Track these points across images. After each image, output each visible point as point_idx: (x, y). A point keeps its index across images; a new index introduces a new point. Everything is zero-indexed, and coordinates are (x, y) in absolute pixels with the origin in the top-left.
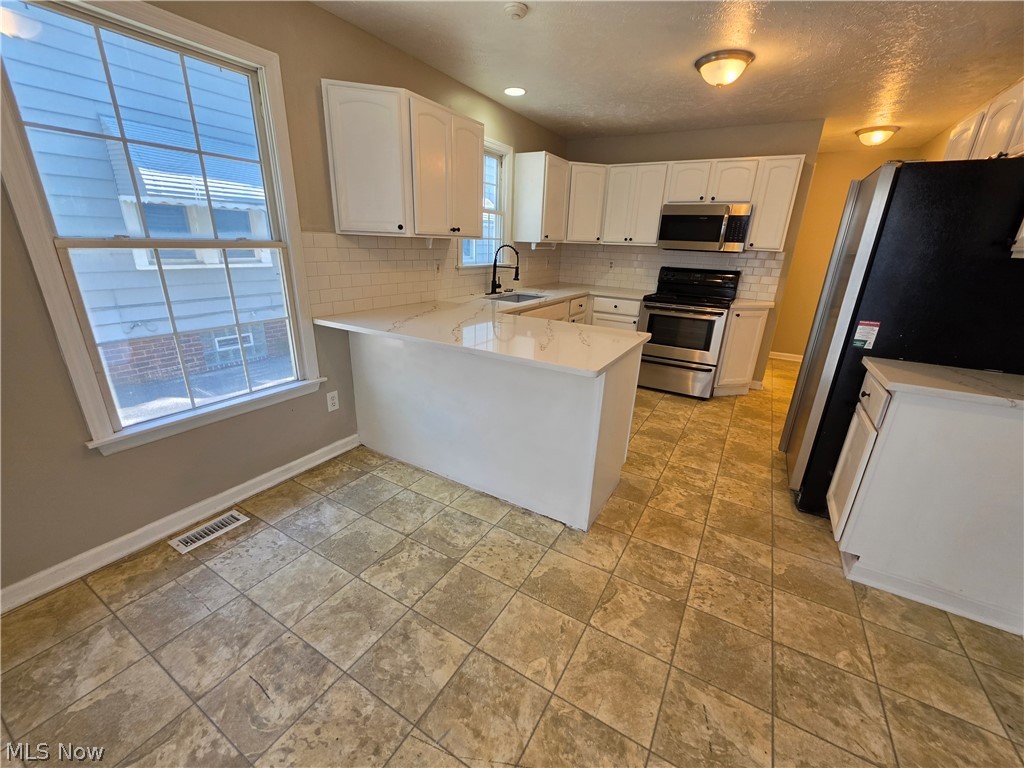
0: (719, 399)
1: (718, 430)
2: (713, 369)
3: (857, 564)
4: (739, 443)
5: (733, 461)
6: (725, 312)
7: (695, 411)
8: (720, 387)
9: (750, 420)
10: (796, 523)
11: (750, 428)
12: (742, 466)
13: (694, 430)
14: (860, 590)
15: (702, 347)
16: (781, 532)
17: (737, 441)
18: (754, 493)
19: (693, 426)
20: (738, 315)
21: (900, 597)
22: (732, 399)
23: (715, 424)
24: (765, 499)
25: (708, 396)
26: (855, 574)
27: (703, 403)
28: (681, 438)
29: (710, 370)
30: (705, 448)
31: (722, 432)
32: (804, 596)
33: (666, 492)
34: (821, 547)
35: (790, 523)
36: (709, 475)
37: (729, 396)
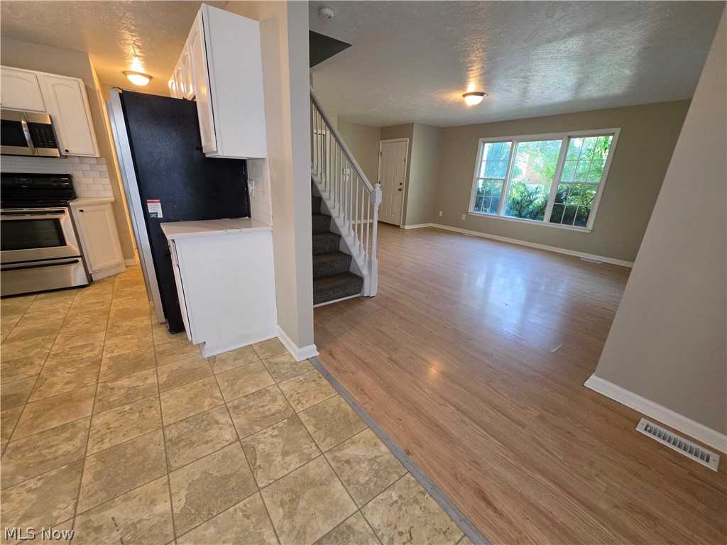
0: (99, 281)
1: (102, 305)
2: (80, 259)
3: (206, 347)
4: (121, 309)
5: (119, 323)
6: (66, 209)
7: (77, 298)
8: (96, 272)
9: (129, 289)
10: (170, 343)
11: (131, 294)
12: (126, 325)
13: (77, 314)
14: (212, 360)
15: (58, 244)
16: (160, 354)
17: (120, 307)
18: (138, 338)
19: (75, 312)
20: (82, 211)
21: (231, 351)
22: (112, 278)
23: (98, 303)
24: (148, 339)
25: (86, 283)
26: (208, 353)
27: (83, 290)
28: (62, 326)
29: (77, 261)
30: (90, 325)
31: (106, 306)
32: (181, 385)
33: (51, 380)
34: (188, 349)
35: (167, 345)
36: (97, 344)
37: (109, 277)
